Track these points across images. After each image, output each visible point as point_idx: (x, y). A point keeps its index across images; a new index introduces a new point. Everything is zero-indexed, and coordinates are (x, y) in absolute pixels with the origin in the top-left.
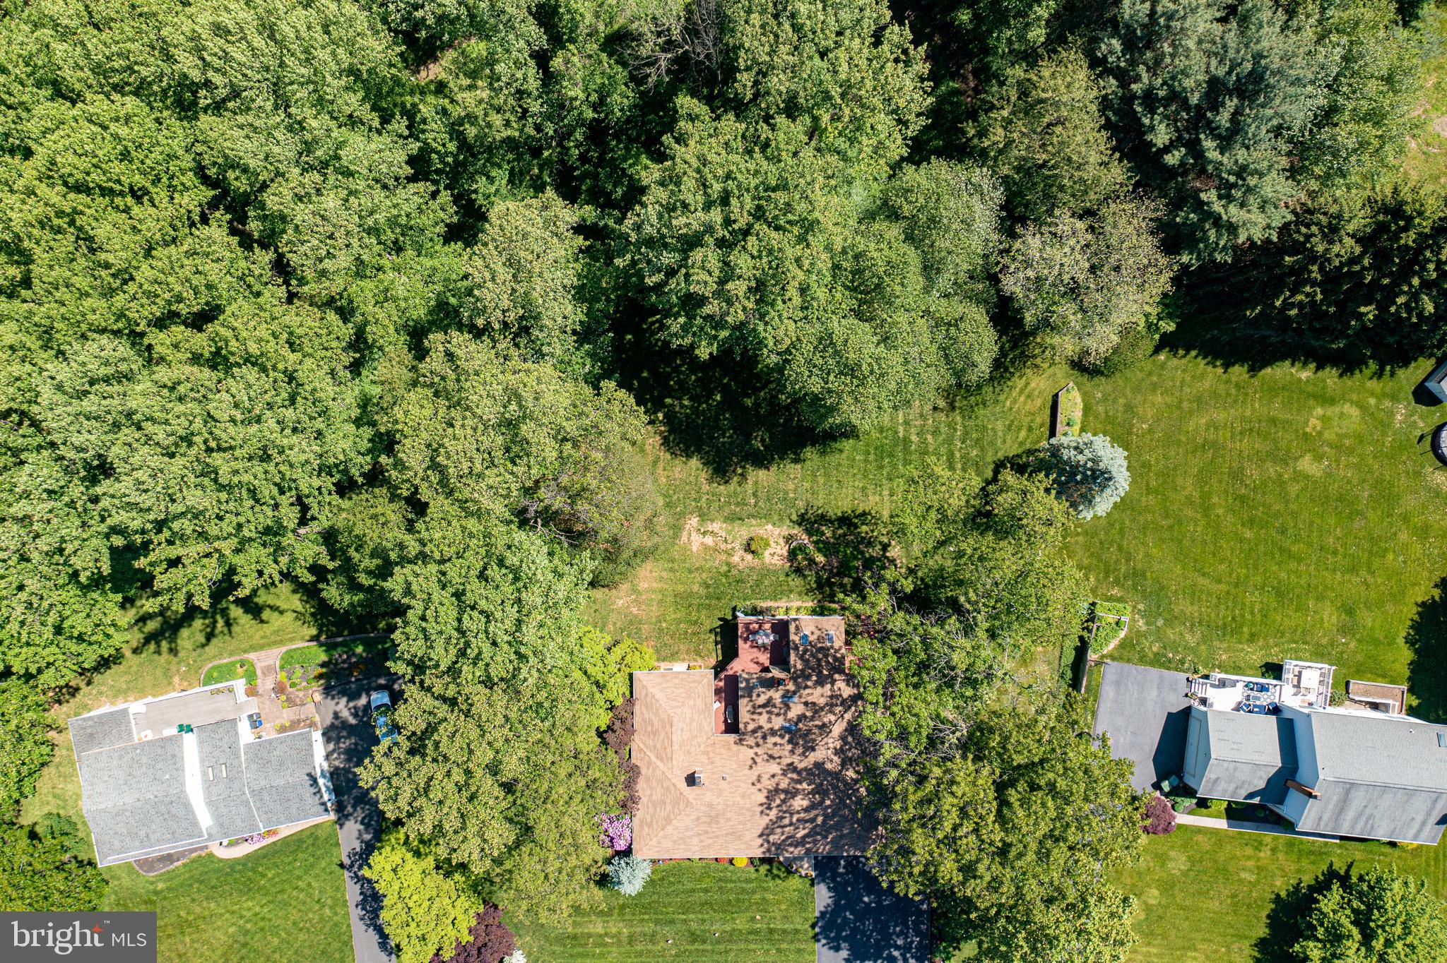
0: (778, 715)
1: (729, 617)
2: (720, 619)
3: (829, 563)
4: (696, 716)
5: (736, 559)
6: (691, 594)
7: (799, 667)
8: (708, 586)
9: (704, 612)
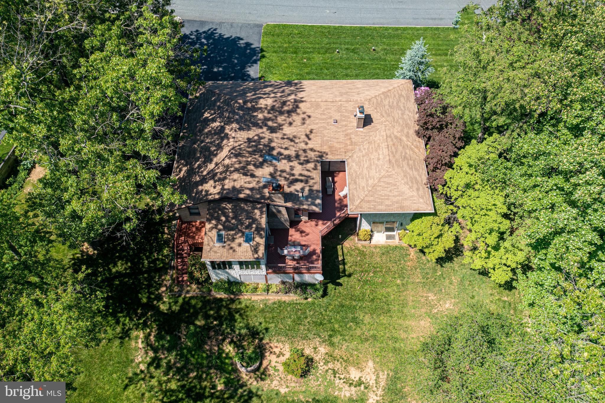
0: (283, 171)
1: (330, 286)
2: (340, 285)
3: (220, 343)
4: (365, 171)
5: (323, 350)
6: (373, 311)
7: (257, 212)
8: (354, 320)
9: (357, 293)
